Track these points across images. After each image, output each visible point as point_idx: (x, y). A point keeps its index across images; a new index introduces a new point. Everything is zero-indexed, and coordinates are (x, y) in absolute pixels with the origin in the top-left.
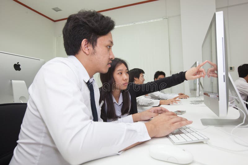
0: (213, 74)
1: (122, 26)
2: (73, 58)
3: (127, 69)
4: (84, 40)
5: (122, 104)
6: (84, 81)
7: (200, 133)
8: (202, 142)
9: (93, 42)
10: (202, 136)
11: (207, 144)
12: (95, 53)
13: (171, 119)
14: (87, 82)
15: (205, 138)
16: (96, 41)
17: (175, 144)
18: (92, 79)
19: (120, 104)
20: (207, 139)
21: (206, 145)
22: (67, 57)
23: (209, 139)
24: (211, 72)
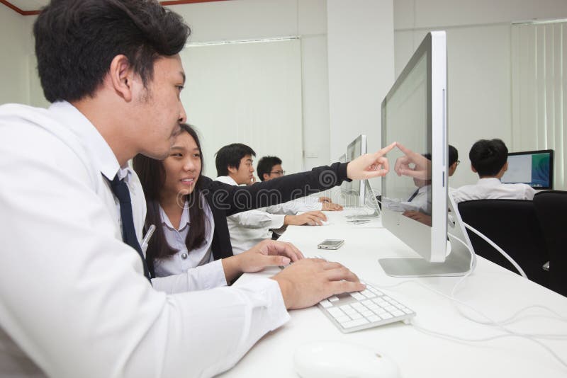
0: (406, 171)
1: (207, 44)
2: (64, 111)
3: (196, 147)
4: (118, 58)
5: (188, 226)
6: (103, 175)
7: (392, 299)
8: (401, 322)
9: (143, 70)
10: (399, 306)
11: (410, 324)
12: (149, 99)
13: (326, 269)
14: (111, 178)
15: (407, 311)
16: (150, 68)
17: (344, 331)
18: (126, 170)
19: (183, 227)
20: (410, 314)
21: (410, 326)
22: (47, 108)
23: (414, 313)
24: (403, 166)
